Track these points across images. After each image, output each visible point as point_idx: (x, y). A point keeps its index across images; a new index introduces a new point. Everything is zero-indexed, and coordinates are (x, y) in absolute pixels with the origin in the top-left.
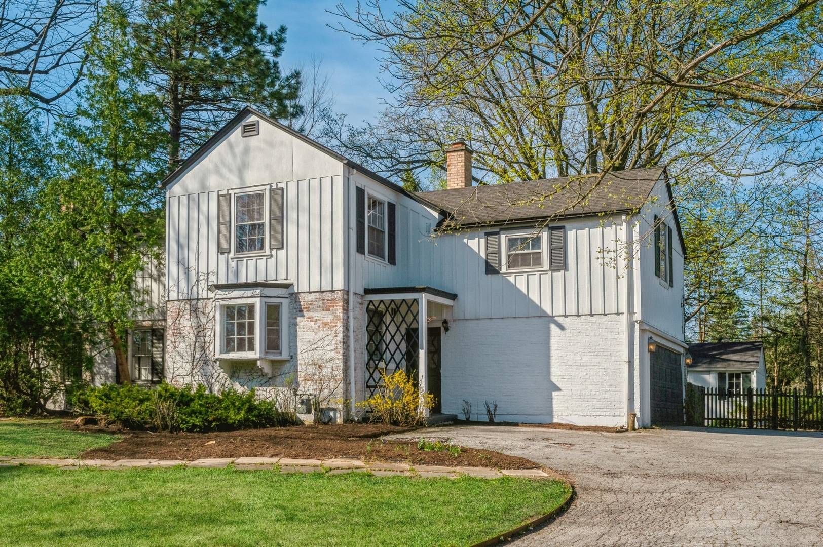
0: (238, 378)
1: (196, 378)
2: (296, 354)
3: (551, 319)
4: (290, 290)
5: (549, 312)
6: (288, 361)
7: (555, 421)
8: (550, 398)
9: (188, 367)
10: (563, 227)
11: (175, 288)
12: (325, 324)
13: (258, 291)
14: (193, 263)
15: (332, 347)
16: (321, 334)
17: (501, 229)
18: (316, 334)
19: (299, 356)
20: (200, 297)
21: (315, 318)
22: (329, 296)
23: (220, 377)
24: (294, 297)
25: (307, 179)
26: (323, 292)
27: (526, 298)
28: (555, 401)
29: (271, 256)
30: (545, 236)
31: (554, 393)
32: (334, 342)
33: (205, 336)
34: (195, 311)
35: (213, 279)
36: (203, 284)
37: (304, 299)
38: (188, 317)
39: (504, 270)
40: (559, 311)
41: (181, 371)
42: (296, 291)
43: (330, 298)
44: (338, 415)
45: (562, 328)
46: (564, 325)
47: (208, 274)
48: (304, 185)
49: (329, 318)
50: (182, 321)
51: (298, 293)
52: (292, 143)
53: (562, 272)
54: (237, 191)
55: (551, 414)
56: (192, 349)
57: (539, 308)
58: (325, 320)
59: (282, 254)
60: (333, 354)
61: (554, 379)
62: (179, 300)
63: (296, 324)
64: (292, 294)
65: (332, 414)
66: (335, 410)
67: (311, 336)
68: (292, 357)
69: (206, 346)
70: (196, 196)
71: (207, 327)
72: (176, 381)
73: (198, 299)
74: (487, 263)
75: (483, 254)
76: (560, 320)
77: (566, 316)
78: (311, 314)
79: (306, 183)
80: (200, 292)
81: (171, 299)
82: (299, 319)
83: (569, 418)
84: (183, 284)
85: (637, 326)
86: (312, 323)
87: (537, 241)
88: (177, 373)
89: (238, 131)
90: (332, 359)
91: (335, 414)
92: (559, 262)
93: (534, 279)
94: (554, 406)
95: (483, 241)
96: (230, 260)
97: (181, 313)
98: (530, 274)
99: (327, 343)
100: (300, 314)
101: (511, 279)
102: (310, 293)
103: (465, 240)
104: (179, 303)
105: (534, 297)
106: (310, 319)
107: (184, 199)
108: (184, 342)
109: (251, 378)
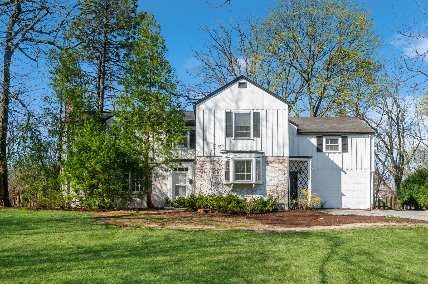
0: (236, 191)
1: (214, 191)
2: (266, 181)
3: (342, 170)
4: (263, 155)
5: (341, 167)
6: (262, 184)
7: (343, 207)
8: (341, 199)
9: (209, 186)
10: (347, 137)
11: (202, 151)
12: (280, 170)
13: (253, 155)
14: (211, 140)
15: (283, 179)
16: (278, 173)
17: (323, 136)
18: (275, 173)
19: (267, 182)
20: (216, 155)
21: (274, 167)
22: (282, 158)
23: (227, 191)
24: (265, 158)
25: (271, 110)
26: (278, 156)
27: (332, 162)
28: (343, 200)
29: (254, 140)
30: (340, 139)
31: (343, 197)
32: (283, 177)
33: (218, 173)
34: (212, 162)
35: (223, 148)
36: (217, 150)
37: (269, 159)
38: (209, 164)
39: (324, 151)
40: (345, 167)
41: (205, 188)
42: (266, 155)
43: (282, 159)
44: (286, 206)
45: (345, 173)
46: (346, 172)
47: (220, 146)
48: (269, 112)
49: (281, 167)
50: (205, 166)
51: (267, 156)
52: (263, 94)
53: (346, 153)
54: (235, 111)
55: (341, 205)
56: (211, 178)
57: (337, 165)
58: (280, 168)
59: (259, 139)
60: (283, 182)
61: (343, 191)
62: (204, 156)
63: (266, 169)
64: (264, 157)
65: (283, 206)
66: (284, 204)
67: (273, 174)
68: (264, 182)
69: (219, 177)
70: (213, 111)
71: (219, 169)
72: (202, 192)
73: (214, 157)
74: (317, 148)
75: (316, 144)
76: (345, 170)
77: (347, 169)
78: (272, 165)
79: (270, 111)
80: (216, 153)
81: (199, 155)
82: (267, 167)
83: (348, 206)
84: (206, 149)
85: (372, 173)
86: (273, 169)
87: (336, 141)
88: (202, 189)
89: (236, 85)
90: (283, 184)
91: (284, 206)
92: (345, 149)
93: (336, 155)
94: (343, 202)
95: (316, 139)
96: (232, 140)
97: (205, 162)
98: (334, 153)
99: (280, 177)
100: (267, 165)
101: (327, 154)
102: (272, 156)
103: (308, 139)
104: (204, 158)
105: (336, 161)
106: (273, 167)
107: (207, 112)
108: (207, 175)
109: (243, 191)
